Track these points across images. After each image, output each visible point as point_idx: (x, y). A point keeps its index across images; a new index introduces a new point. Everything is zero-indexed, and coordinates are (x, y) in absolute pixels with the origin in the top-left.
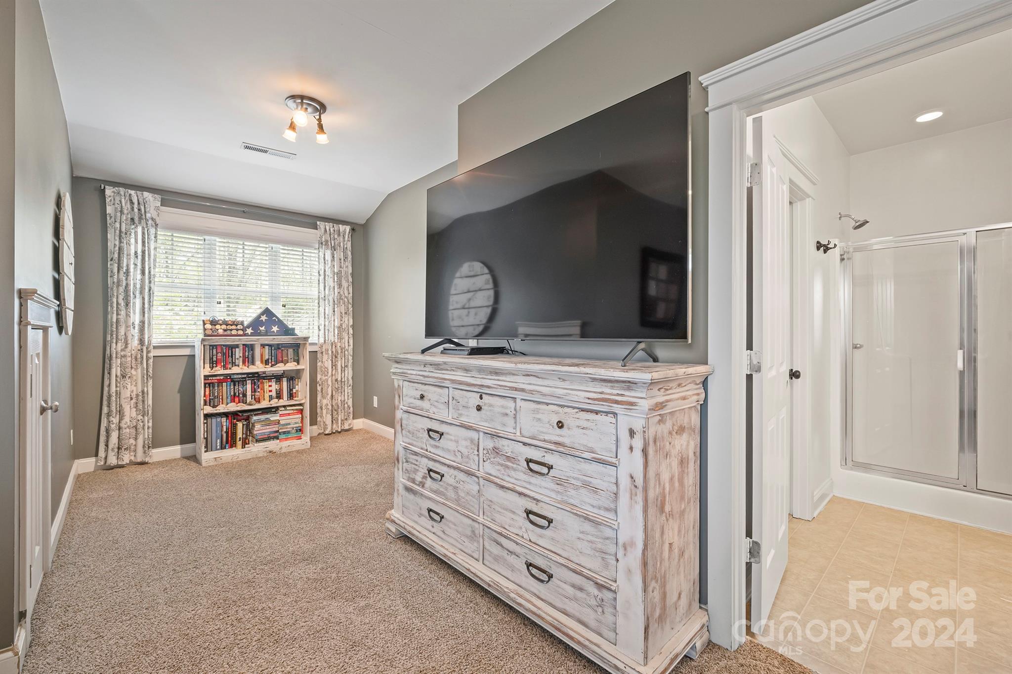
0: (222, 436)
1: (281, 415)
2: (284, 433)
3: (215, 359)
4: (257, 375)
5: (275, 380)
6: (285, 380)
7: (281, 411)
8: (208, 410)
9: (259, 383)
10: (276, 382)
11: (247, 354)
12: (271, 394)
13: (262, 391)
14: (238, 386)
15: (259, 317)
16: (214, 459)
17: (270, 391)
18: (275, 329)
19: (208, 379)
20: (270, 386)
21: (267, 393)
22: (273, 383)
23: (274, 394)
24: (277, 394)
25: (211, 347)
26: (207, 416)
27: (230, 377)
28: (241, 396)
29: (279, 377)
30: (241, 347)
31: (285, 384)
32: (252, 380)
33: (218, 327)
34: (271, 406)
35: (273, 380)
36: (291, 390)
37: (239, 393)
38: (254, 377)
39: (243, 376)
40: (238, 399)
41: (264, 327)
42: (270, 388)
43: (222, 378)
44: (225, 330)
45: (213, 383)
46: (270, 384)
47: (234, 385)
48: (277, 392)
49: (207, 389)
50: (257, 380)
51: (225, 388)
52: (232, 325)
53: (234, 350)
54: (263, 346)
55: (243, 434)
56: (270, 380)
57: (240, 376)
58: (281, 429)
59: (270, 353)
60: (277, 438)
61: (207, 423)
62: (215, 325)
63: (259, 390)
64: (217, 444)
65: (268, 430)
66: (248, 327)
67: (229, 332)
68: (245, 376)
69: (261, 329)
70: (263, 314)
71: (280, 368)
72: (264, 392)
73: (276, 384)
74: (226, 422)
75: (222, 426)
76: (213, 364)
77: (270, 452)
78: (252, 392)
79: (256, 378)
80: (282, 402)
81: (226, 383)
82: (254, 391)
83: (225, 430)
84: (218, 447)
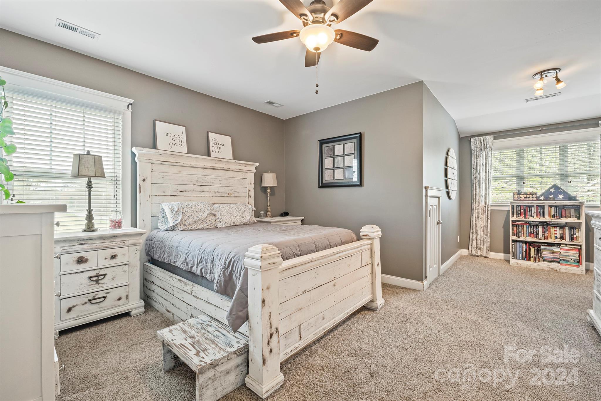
0: (522, 253)
1: (561, 249)
2: (564, 260)
3: (519, 212)
4: (546, 223)
5: (559, 227)
6: (567, 228)
7: (562, 246)
8: (515, 238)
9: (547, 228)
10: (560, 229)
11: (539, 211)
12: (556, 235)
13: (550, 233)
14: (534, 228)
15: (549, 189)
16: (517, 264)
17: (556, 234)
18: (561, 196)
19: (516, 223)
20: (556, 231)
21: (553, 234)
22: (558, 229)
23: (558, 236)
24: (560, 236)
25: (517, 206)
26: (514, 241)
27: (528, 222)
28: (535, 234)
29: (563, 226)
30: (535, 207)
31: (567, 231)
32: (542, 226)
33: (521, 196)
34: (554, 242)
35: (557, 227)
36: (572, 235)
37: (534, 232)
38: (544, 224)
39: (536, 223)
40: (533, 235)
41: (552, 195)
42: (555, 232)
43: (523, 222)
44: (525, 198)
45: (518, 225)
46: (555, 229)
47: (531, 227)
48: (560, 235)
49: (515, 228)
50: (546, 226)
51: (525, 228)
52: (529, 195)
53: (531, 208)
54: (551, 207)
55: (534, 254)
56: (555, 227)
57: (535, 223)
58: (561, 257)
59: (556, 211)
60: (559, 263)
61: (514, 244)
62: (520, 195)
63: (547, 232)
64: (519, 256)
65: (552, 256)
66: (541, 196)
67: (527, 199)
68: (538, 223)
69: (550, 196)
70: (551, 188)
71: (563, 220)
72: (551, 234)
73: (560, 230)
74: (525, 246)
75: (523, 248)
76: (518, 215)
77: (553, 269)
78: (542, 232)
79: (545, 225)
80: (563, 242)
81: (526, 226)
82: (544, 232)
83: (524, 250)
84: (520, 258)
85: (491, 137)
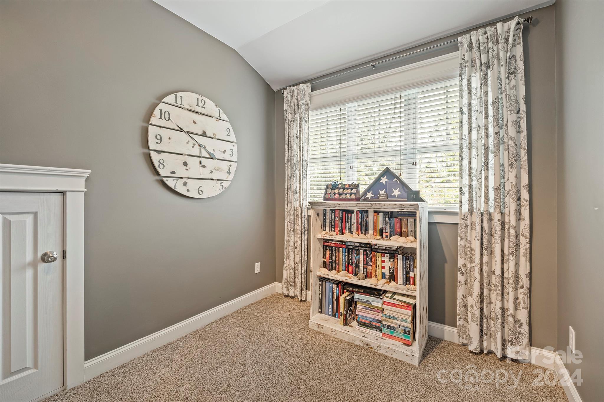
0: (333, 302)
1: (384, 303)
2: (389, 327)
3: (333, 223)
4: (369, 246)
5: (388, 255)
6: (400, 257)
7: (386, 297)
8: (323, 272)
9: (371, 255)
10: (390, 258)
11: (360, 220)
12: (383, 271)
13: (374, 266)
14: (352, 254)
15: (379, 179)
17: (383, 268)
18: (396, 192)
19: (328, 242)
20: (383, 262)
21: (379, 269)
22: (386, 259)
23: (387, 272)
24: (390, 273)
25: (331, 211)
26: (322, 279)
27: (345, 243)
28: (354, 265)
29: (394, 252)
30: (355, 213)
31: (400, 262)
32: (364, 251)
33: (337, 191)
34: (375, 287)
35: (386, 255)
36: (407, 273)
37: (352, 262)
38: (367, 247)
39: (356, 244)
40: (351, 268)
41: (384, 190)
42: (383, 265)
43: (338, 243)
44: (340, 194)
45: (332, 247)
46: (383, 259)
47: (348, 252)
48: (390, 270)
49: (328, 252)
50: (369, 251)
51: (341, 254)
52: (348, 189)
53: (349, 215)
54: (377, 212)
55: (344, 310)
56: (383, 254)
57: (353, 244)
58: (384, 320)
59: (384, 221)
60: (381, 331)
61: (322, 285)
62: (335, 189)
63: (371, 263)
64: (329, 309)
65: (371, 315)
66: (368, 190)
67: (343, 196)
68: (358, 245)
69: (381, 192)
70: (382, 175)
71: (396, 242)
72: (376, 267)
73: (389, 261)
74: (337, 289)
75: (333, 293)
76: (332, 228)
77: (367, 345)
78: (364, 264)
79: (369, 248)
80: (392, 287)
81: (342, 249)
82: (366, 263)
83: (335, 298)
84: (330, 313)
85: (308, 86)
